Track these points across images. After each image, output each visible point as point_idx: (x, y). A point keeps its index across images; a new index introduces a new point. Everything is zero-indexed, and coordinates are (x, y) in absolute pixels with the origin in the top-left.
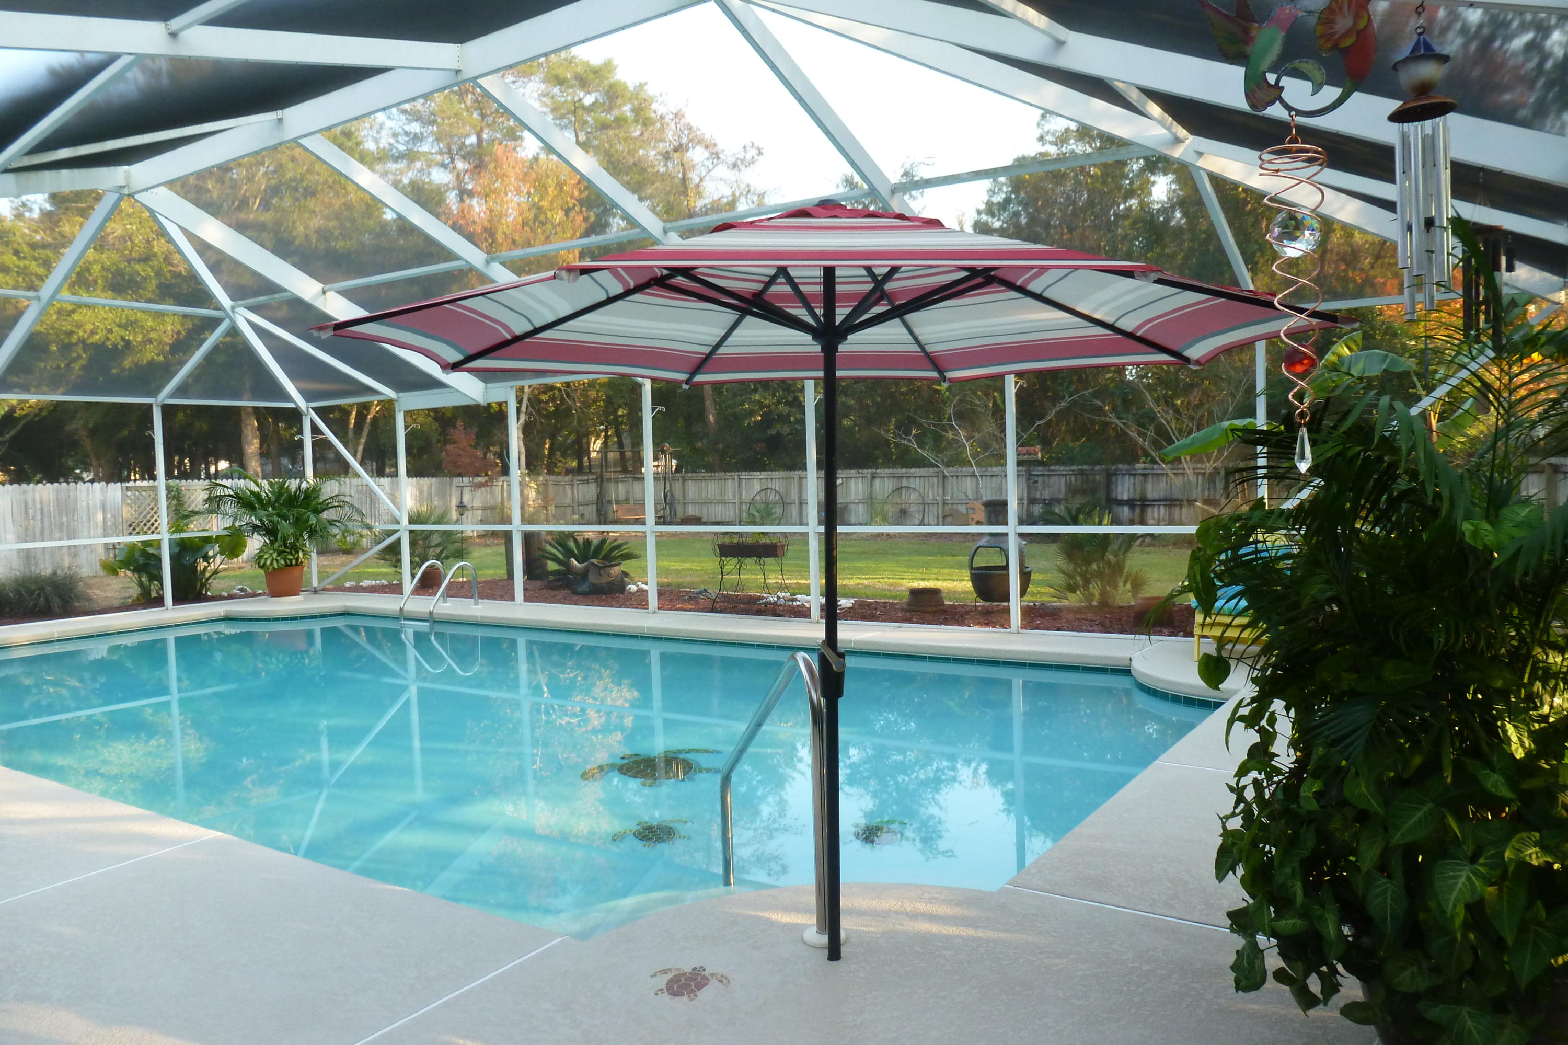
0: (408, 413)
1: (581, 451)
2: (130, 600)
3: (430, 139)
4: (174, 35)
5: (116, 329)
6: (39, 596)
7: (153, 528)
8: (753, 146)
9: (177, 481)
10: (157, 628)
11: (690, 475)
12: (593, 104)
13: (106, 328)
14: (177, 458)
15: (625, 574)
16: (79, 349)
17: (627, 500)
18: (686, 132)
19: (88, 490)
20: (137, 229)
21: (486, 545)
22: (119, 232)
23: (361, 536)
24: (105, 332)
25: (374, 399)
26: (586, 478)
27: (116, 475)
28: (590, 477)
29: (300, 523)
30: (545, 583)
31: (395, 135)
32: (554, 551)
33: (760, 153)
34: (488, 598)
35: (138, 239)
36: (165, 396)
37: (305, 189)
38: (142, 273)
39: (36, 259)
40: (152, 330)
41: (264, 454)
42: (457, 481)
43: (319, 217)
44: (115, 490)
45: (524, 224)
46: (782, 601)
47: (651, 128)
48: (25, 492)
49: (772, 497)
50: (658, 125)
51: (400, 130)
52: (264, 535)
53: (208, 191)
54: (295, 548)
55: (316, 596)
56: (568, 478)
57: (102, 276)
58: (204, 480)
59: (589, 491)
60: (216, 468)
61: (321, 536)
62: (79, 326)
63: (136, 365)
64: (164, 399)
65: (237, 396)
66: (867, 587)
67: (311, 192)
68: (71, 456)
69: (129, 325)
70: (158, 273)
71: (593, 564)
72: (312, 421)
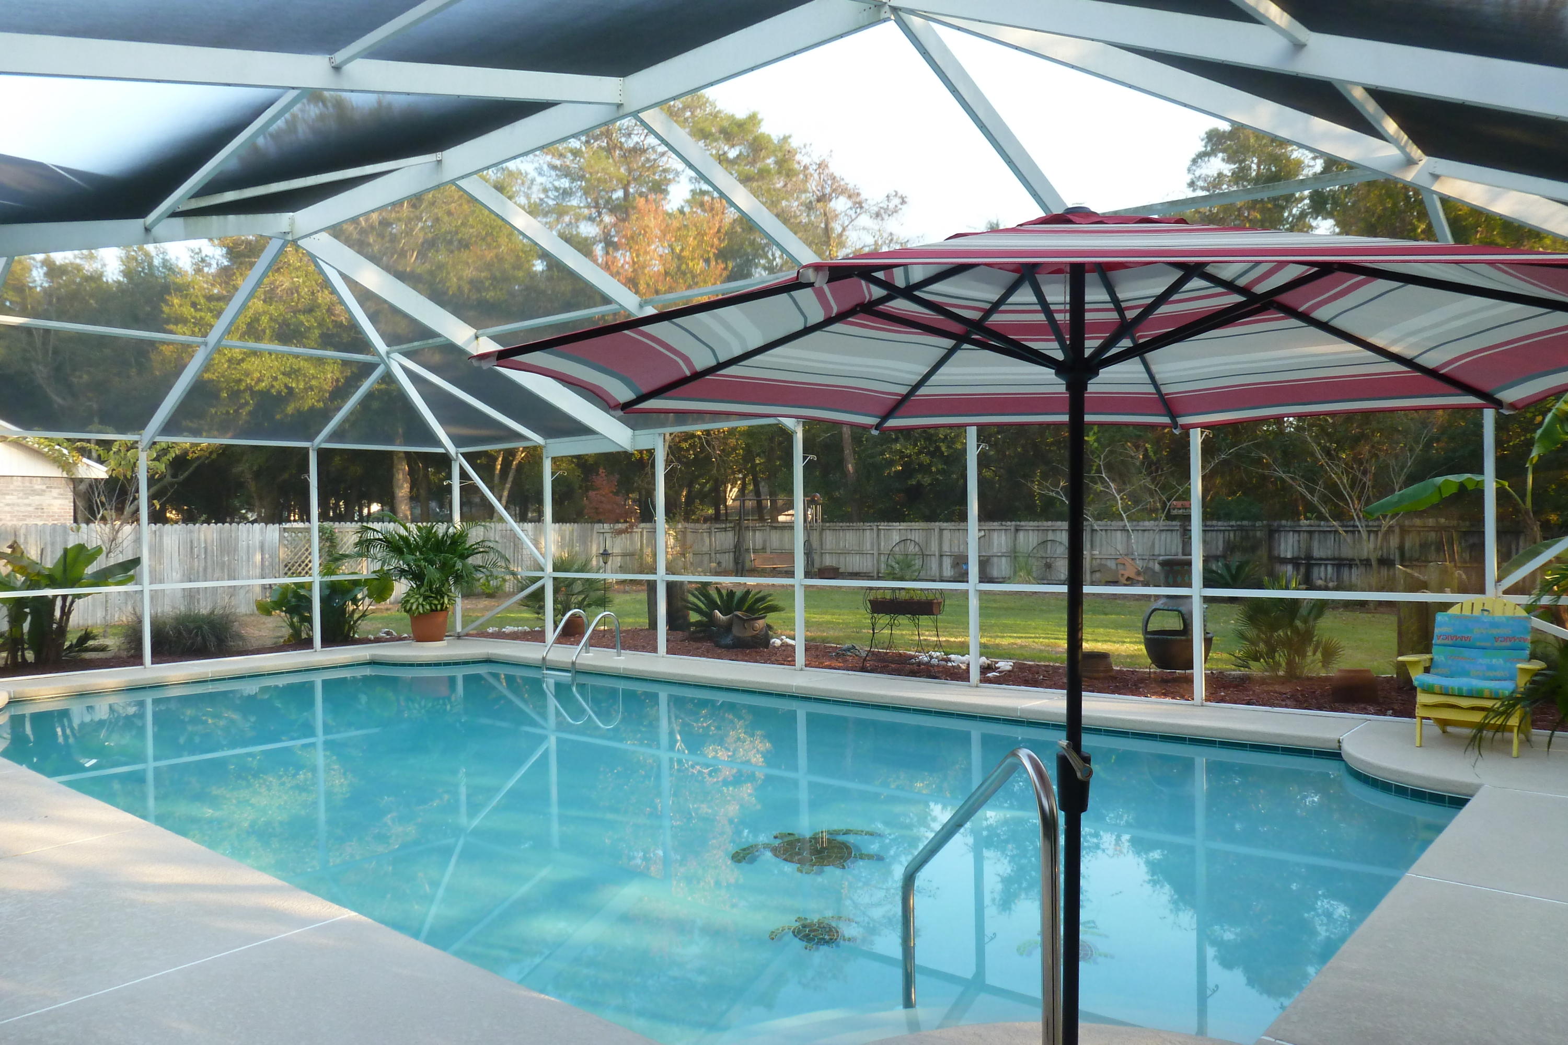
0: (554, 460)
1: (718, 499)
2: (282, 640)
3: (579, 194)
4: (337, 69)
5: (280, 377)
6: (197, 634)
7: (307, 569)
8: (896, 195)
9: (331, 523)
10: (306, 670)
11: (828, 524)
12: (738, 156)
13: (272, 376)
14: (333, 501)
15: (769, 627)
16: (247, 396)
17: (764, 549)
18: (829, 182)
19: (248, 531)
20: (304, 282)
21: (625, 592)
22: (287, 285)
23: (504, 580)
24: (270, 380)
25: (520, 445)
26: (724, 526)
27: (276, 517)
28: (728, 525)
29: (447, 568)
30: (686, 634)
31: (545, 191)
32: (696, 601)
33: (903, 202)
34: (630, 648)
35: (304, 291)
36: (321, 440)
37: (460, 241)
38: (306, 324)
39: (211, 311)
40: (314, 377)
41: (414, 498)
42: (597, 526)
43: (472, 268)
44: (273, 532)
45: (666, 273)
46: (935, 661)
47: (794, 179)
48: (191, 532)
49: (912, 549)
50: (801, 176)
51: (550, 186)
52: (411, 579)
53: (369, 245)
54: (440, 593)
55: (460, 641)
56: (705, 526)
57: (270, 327)
58: (356, 522)
59: (726, 539)
60: (369, 510)
61: (467, 582)
62: (247, 374)
63: (298, 411)
64: (320, 443)
65: (390, 442)
66: (1022, 647)
67: (465, 245)
68: (237, 497)
69: (292, 373)
70: (320, 325)
71: (737, 616)
72: (461, 467)
